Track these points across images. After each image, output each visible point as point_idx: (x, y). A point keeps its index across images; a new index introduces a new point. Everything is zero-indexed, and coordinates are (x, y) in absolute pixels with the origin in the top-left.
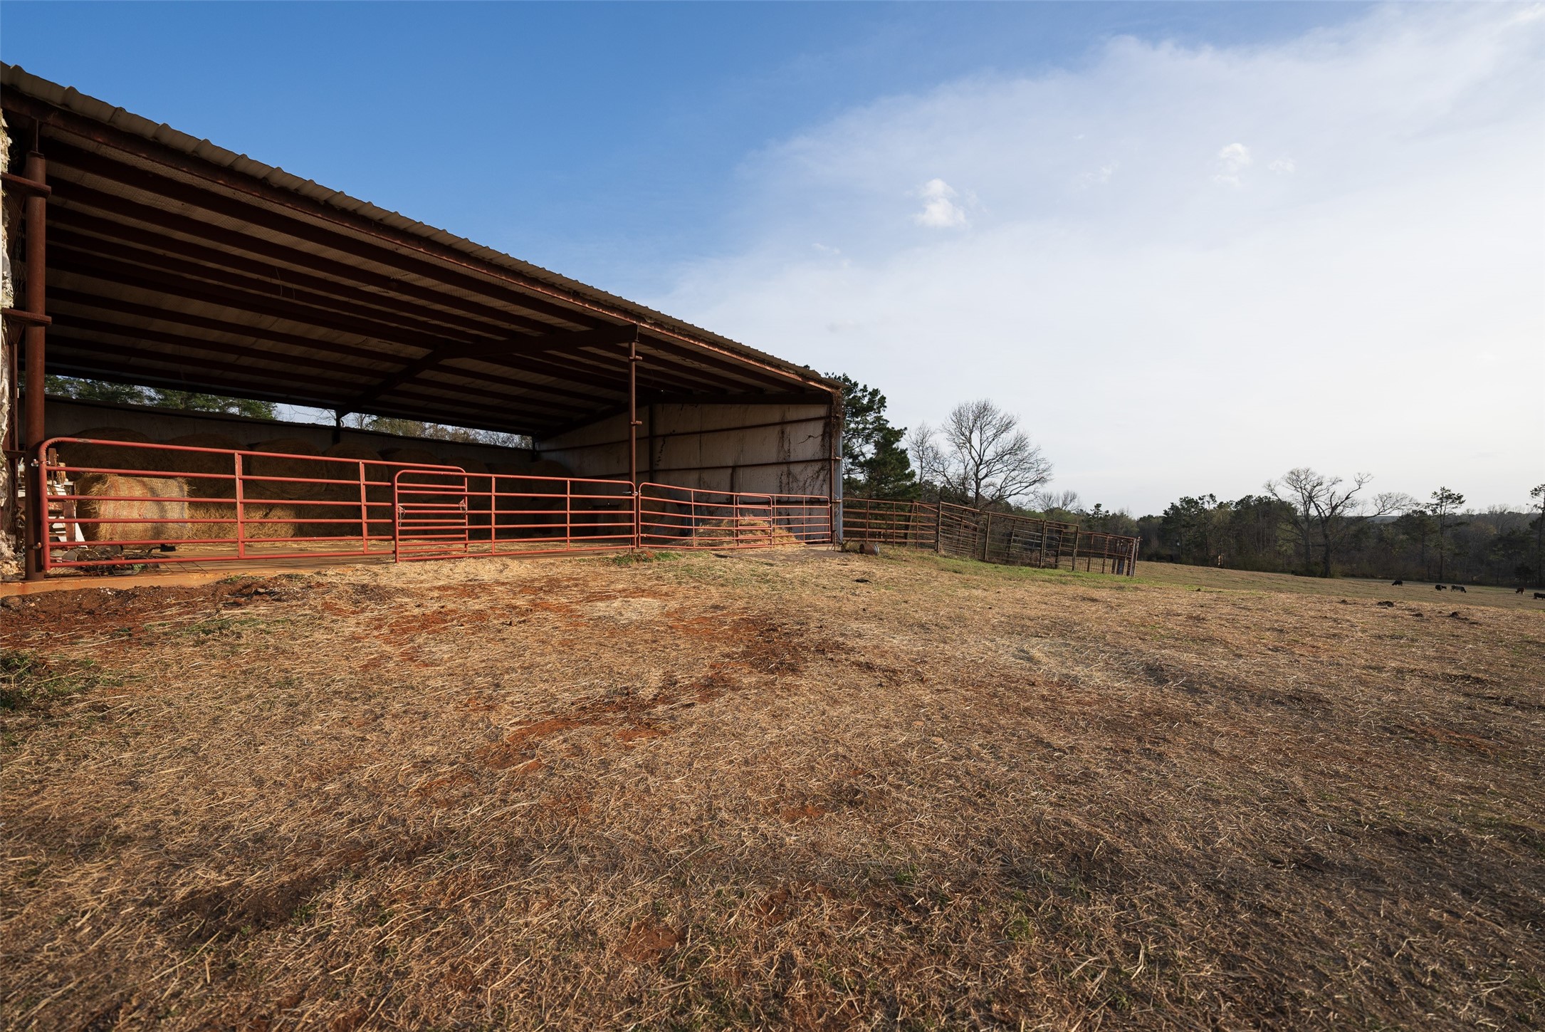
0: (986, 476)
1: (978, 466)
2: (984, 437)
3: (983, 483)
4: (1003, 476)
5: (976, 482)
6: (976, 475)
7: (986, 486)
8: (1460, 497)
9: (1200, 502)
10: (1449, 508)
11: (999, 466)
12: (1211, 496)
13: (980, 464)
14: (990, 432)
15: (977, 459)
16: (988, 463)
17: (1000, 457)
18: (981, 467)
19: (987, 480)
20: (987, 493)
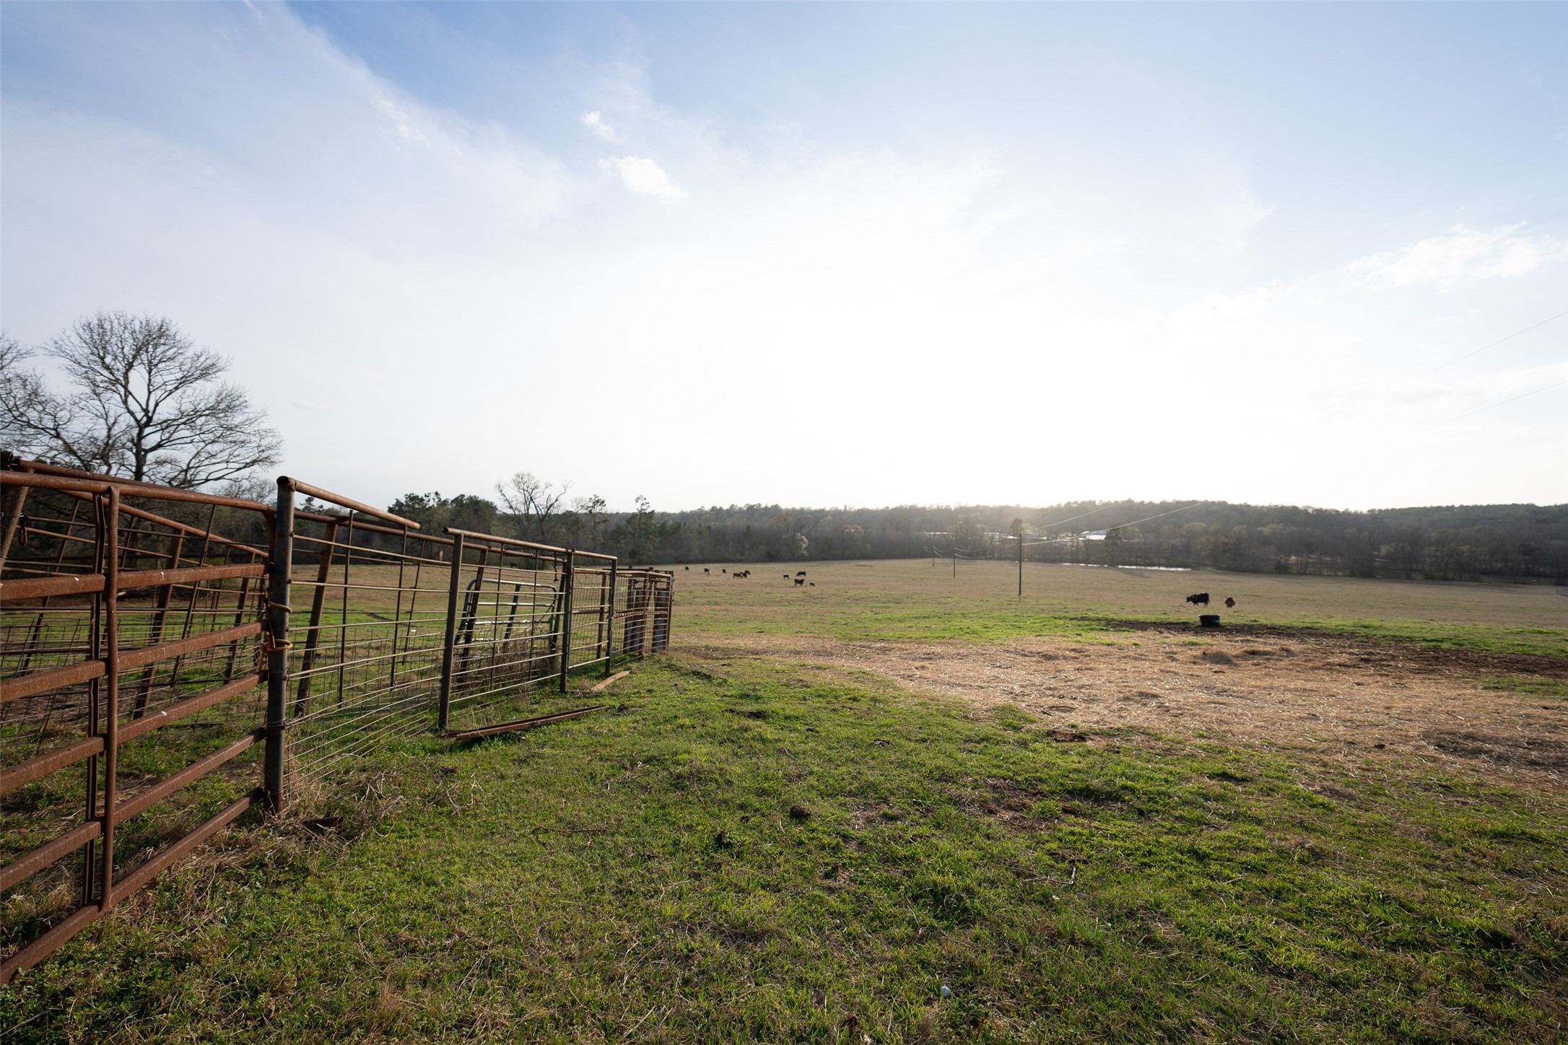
0: (159, 446)
1: (142, 428)
2: (157, 380)
3: (151, 457)
4: (192, 449)
5: (137, 455)
6: (138, 441)
7: (160, 463)
8: (603, 502)
9: (426, 499)
10: (598, 509)
11: (184, 432)
12: (437, 494)
13: (147, 424)
14: (169, 375)
15: (140, 415)
16: (166, 424)
17: (189, 419)
18: (147, 430)
19: (161, 453)
20: (158, 474)
